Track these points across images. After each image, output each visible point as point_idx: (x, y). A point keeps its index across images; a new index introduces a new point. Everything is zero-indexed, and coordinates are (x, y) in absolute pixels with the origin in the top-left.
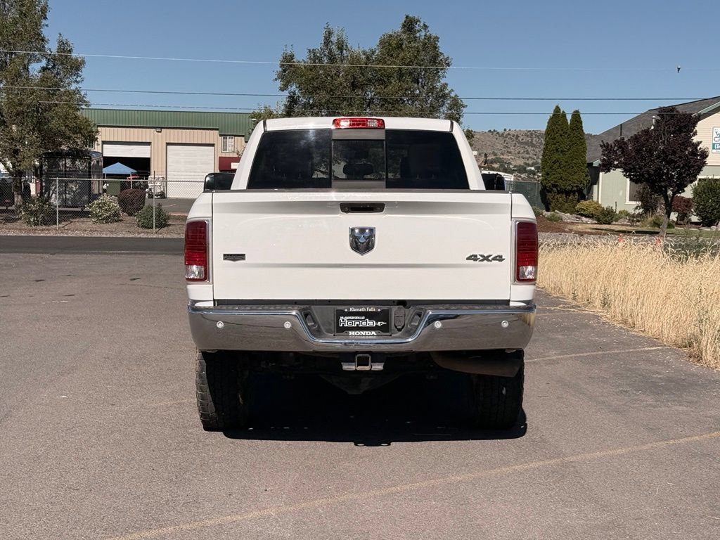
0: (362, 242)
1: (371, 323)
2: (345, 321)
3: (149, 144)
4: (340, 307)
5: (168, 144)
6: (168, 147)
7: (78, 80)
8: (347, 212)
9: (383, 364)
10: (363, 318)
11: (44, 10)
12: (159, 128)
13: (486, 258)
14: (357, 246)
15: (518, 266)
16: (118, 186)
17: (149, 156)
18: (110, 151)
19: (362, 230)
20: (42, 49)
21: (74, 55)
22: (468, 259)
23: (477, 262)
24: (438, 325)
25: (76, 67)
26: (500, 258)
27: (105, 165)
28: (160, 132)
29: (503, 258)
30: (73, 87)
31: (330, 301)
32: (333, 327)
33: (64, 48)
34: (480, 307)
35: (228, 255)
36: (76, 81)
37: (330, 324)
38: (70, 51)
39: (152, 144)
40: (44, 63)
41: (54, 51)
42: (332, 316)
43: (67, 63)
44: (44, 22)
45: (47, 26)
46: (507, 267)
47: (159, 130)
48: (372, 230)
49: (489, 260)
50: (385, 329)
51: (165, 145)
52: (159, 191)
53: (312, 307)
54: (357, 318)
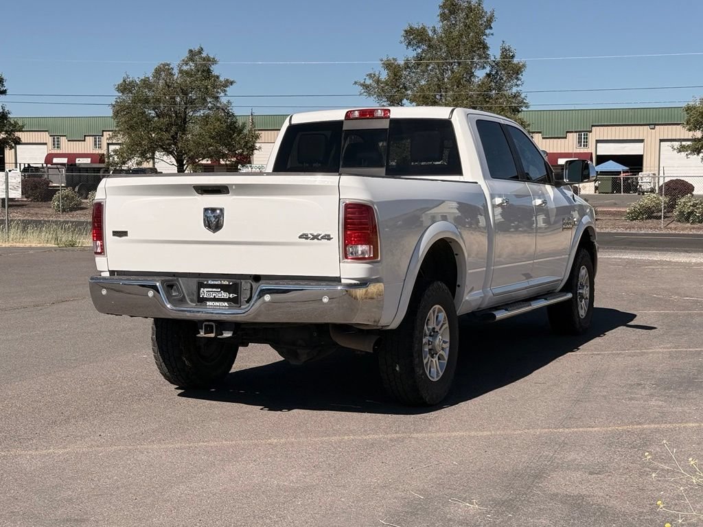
0: (214, 221)
1: (225, 295)
2: (205, 292)
3: (642, 141)
4: (201, 279)
5: (661, 141)
6: (662, 143)
7: (518, 83)
8: (202, 194)
9: (232, 332)
10: (219, 290)
11: (490, 21)
12: (653, 125)
13: (315, 237)
14: (209, 224)
15: (346, 246)
16: (610, 183)
17: (642, 154)
18: (604, 150)
19: (213, 210)
20: (487, 57)
21: (515, 61)
22: (300, 237)
23: (309, 241)
24: (267, 298)
25: (516, 71)
26: (328, 237)
27: (598, 163)
28: (654, 129)
29: (331, 237)
30: (514, 90)
31: (199, 274)
32: (195, 298)
33: (507, 55)
34: (294, 283)
35: (117, 232)
36: (517, 85)
37: (193, 294)
38: (513, 57)
39: (645, 141)
40: (488, 70)
41: (498, 58)
42: (195, 288)
43: (509, 68)
44: (487, 31)
45: (492, 34)
46: (335, 245)
47: (653, 127)
48: (222, 210)
49: (318, 239)
50: (235, 301)
51: (658, 141)
52: (649, 187)
53: (180, 279)
54: (214, 290)
